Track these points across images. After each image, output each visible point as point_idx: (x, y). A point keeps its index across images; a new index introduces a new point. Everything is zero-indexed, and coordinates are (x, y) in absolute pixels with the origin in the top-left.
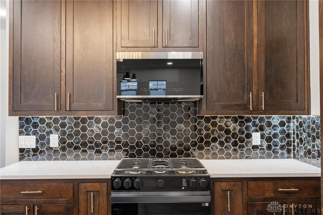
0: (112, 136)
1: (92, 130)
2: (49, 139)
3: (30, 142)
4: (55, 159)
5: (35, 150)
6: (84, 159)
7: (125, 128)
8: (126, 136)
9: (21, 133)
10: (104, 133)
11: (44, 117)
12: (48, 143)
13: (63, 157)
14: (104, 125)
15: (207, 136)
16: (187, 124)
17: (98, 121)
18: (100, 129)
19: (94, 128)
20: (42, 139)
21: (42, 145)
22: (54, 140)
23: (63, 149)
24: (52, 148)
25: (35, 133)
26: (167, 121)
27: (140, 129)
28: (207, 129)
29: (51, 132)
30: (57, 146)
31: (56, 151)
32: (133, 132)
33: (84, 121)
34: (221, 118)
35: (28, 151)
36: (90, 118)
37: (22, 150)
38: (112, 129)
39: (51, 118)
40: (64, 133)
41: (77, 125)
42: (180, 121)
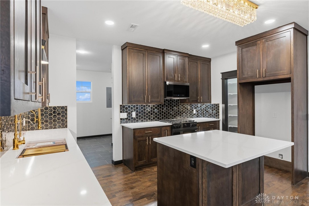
0: (154, 112)
1: (147, 110)
2: (132, 114)
3: (124, 115)
4: (134, 122)
5: (126, 119)
6: (144, 121)
7: (158, 109)
8: (158, 112)
9: (121, 112)
10: (151, 111)
11: (130, 105)
12: (132, 116)
13: (137, 121)
14: (151, 108)
15: (182, 111)
16: (176, 107)
17: (149, 106)
18: (150, 109)
19: (148, 109)
20: (129, 114)
21: (129, 116)
22: (134, 115)
23: (137, 118)
24: (133, 118)
25: (126, 112)
26: (171, 106)
27: (163, 109)
28: (182, 109)
29: (133, 111)
30: (135, 117)
31: (135, 119)
32: (160, 111)
33: (144, 106)
34: (186, 105)
35: (124, 119)
36: (147, 105)
37: (121, 119)
38: (154, 109)
39: (132, 105)
40: (137, 111)
41: (142, 108)
42: (175, 106)
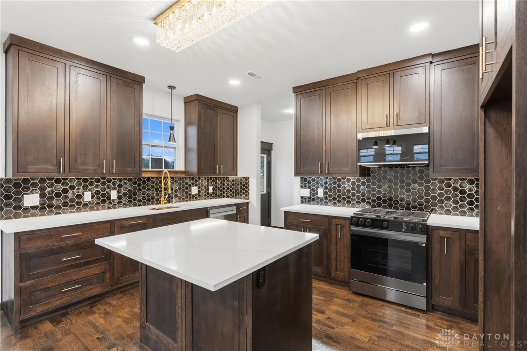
0: (358, 192)
1: (345, 187)
2: (317, 191)
3: (306, 193)
4: (321, 205)
5: (309, 198)
6: (339, 206)
7: (368, 186)
8: (369, 192)
9: (302, 187)
10: (353, 189)
11: (315, 177)
12: (317, 194)
13: (326, 203)
14: (353, 183)
15: (441, 195)
16: (421, 184)
17: (349, 180)
18: (350, 186)
19: (346, 186)
20: (314, 192)
21: (313, 195)
22: (320, 192)
23: (326, 198)
24: (319, 198)
25: (309, 187)
26: (402, 181)
27: (379, 187)
28: (441, 189)
29: (318, 187)
30: (322, 196)
31: (321, 200)
32: (374, 190)
33: (339, 180)
34: (455, 180)
35: (305, 198)
36: (343, 179)
37: (302, 197)
38: (358, 186)
39: (319, 178)
40: (326, 188)
41: (335, 183)
42: (415, 182)
